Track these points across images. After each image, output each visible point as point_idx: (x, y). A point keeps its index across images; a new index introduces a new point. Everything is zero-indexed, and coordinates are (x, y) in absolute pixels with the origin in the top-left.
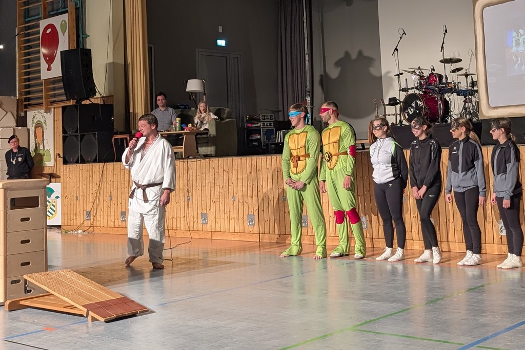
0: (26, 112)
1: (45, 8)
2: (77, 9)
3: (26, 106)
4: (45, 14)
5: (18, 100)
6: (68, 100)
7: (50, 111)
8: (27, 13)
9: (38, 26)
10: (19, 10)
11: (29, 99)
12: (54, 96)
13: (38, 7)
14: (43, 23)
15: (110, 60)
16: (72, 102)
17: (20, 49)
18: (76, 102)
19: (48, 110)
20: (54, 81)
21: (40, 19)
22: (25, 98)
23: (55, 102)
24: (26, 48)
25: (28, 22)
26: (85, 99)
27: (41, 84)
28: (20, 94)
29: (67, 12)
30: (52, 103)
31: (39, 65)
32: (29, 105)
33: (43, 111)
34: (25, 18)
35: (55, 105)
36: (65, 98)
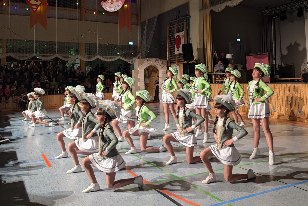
0: (170, 65)
1: (176, 30)
2: (187, 29)
3: (170, 63)
4: (176, 32)
5: (168, 61)
6: (184, 61)
7: (178, 65)
8: (170, 32)
9: (174, 36)
10: (168, 31)
11: (171, 61)
12: (180, 60)
13: (174, 29)
14: (176, 35)
15: (199, 47)
16: (185, 62)
17: (168, 44)
18: (188, 62)
19: (177, 65)
20: (180, 55)
21: (175, 33)
22: (170, 60)
23: (180, 62)
24: (170, 43)
25: (171, 34)
26: (190, 61)
27: (175, 56)
28: (168, 59)
29: (184, 31)
30: (179, 62)
31: (175, 49)
32: (171, 63)
33: (176, 65)
34: (170, 33)
35: (180, 63)
36: (184, 60)
